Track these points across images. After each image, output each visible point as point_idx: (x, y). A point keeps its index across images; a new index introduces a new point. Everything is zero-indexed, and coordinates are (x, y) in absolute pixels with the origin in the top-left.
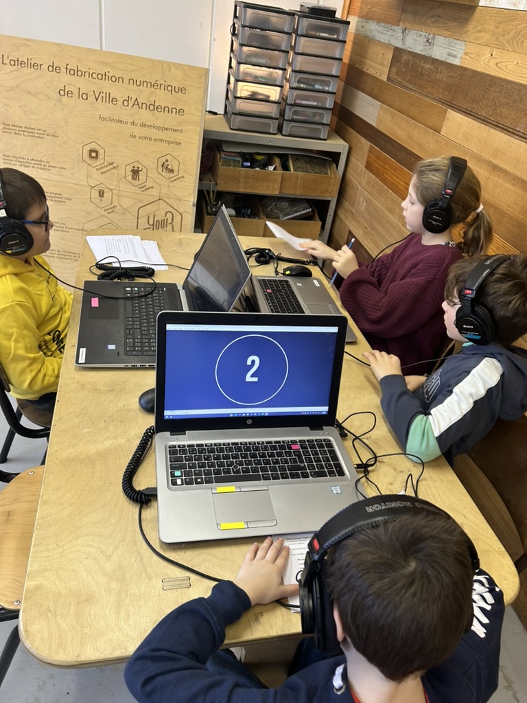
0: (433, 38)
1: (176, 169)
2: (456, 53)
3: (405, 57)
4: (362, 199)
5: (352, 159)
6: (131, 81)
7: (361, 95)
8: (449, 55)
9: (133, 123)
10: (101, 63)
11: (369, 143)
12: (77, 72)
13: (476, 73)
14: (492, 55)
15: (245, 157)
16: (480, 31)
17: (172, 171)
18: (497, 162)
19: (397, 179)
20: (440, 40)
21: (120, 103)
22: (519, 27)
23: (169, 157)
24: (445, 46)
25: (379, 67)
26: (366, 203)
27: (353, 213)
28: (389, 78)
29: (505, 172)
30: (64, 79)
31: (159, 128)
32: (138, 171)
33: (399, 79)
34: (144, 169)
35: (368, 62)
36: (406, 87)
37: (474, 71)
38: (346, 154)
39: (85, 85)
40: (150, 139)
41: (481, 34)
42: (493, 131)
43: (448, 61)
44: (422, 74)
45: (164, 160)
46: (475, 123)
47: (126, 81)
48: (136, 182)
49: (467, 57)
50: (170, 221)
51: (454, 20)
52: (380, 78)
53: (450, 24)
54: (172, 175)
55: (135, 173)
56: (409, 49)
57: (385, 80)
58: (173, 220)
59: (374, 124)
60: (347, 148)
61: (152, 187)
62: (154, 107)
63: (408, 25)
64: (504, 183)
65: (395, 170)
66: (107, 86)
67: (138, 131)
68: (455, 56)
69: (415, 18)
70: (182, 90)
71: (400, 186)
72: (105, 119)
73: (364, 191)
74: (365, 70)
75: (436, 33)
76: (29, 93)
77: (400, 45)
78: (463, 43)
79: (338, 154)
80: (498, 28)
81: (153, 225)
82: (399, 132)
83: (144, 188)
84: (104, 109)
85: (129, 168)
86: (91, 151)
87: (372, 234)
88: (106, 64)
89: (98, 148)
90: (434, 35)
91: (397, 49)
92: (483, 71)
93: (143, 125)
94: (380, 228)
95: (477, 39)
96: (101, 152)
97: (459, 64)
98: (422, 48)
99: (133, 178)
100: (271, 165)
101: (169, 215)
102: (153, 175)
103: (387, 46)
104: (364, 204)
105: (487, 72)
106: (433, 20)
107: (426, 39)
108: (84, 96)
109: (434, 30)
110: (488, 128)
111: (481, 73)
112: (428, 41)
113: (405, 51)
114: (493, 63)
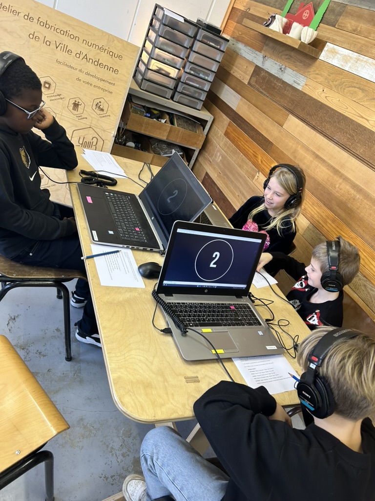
0: (285, 69)
1: (105, 109)
2: (299, 82)
3: (263, 74)
4: (219, 154)
5: (214, 127)
6: (85, 42)
7: (226, 87)
8: (295, 82)
9: (81, 71)
10: (65, 23)
11: (229, 120)
12: (45, 25)
13: (311, 98)
14: (323, 91)
15: (149, 110)
16: (317, 74)
17: (102, 110)
18: (319, 154)
19: (248, 148)
20: (289, 71)
21: (74, 54)
22: (343, 80)
23: (102, 100)
24: (292, 75)
25: (242, 73)
26: (222, 157)
27: (210, 162)
28: (249, 83)
29: (324, 161)
30: (35, 27)
31: (98, 78)
32: (78, 105)
33: (257, 86)
34: (83, 105)
35: (234, 67)
36: (261, 92)
37: (311, 97)
38: (211, 123)
39: (50, 35)
40: (91, 85)
41: (318, 76)
42: (318, 135)
43: (293, 85)
44: (274, 88)
45: (98, 101)
46: (307, 127)
47: (81, 41)
48: (75, 112)
49: (307, 87)
50: (94, 144)
51: (301, 62)
52: (243, 81)
53: (298, 63)
54: (102, 113)
55: (76, 105)
56: (266, 70)
57: (247, 83)
58: (97, 143)
59: (234, 109)
60: (212, 119)
61: (86, 118)
62: (98, 64)
63: (268, 54)
64: (322, 167)
65: (246, 141)
66: (66, 40)
67: (83, 77)
68: (299, 84)
69: (273, 52)
70: (120, 57)
71: (249, 153)
72: (60, 63)
73: (221, 149)
74: (232, 72)
75: (287, 66)
76: (6, 30)
77: (260, 65)
78: (305, 78)
79: (206, 121)
80: (329, 76)
81: (82, 144)
82: (253, 118)
83: (80, 117)
84: (61, 55)
85: (72, 101)
86: (46, 83)
87: (224, 178)
88: (69, 25)
89: (51, 82)
90: (286, 66)
91: (257, 67)
92: (316, 98)
93: (87, 74)
94: (231, 176)
95: (315, 78)
96: (53, 85)
97: (301, 89)
98: (276, 72)
99: (73, 109)
100: (163, 119)
101: (95, 140)
102: (87, 109)
103: (251, 63)
104: (220, 158)
105: (319, 100)
106: (287, 57)
107: (279, 67)
108: (48, 43)
109: (287, 64)
110: (315, 132)
111: (315, 99)
112: (281, 69)
113: (263, 70)
114: (323, 95)
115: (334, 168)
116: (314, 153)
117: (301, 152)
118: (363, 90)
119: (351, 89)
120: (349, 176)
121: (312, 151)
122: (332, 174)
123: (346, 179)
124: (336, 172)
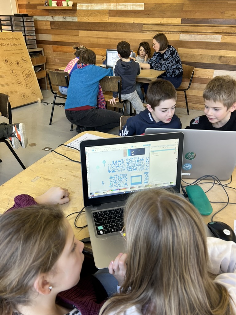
0: (65, 17)
1: (26, 60)
3: (56, 23)
7: (39, 34)
9: (12, 50)
13: (83, 22)
16: (80, 14)
17: (25, 60)
18: (98, 36)
20: (67, 17)
21: (7, 45)
22: (90, 13)
24: (70, 18)
25: (45, 26)
27: (54, 64)
28: (51, 28)
31: (18, 50)
33: (57, 28)
35: (38, 26)
40: (17, 53)
43: (73, 21)
44: (65, 25)
45: (22, 58)
47: (6, 39)
48: (19, 66)
49: (79, 20)
51: (71, 13)
52: (47, 29)
53: (70, 14)
54: (25, 62)
55: (18, 63)
56: (57, 21)
59: (51, 40)
60: (43, 49)
61: (23, 66)
62: (15, 45)
63: (53, 15)
66: (2, 42)
67: (14, 52)
68: (75, 20)
69: (55, 14)
70: (19, 39)
72: (5, 51)
73: (56, 57)
74: (38, 28)
78: (76, 17)
79: (42, 51)
80: (85, 13)
82: (63, 39)
83: (21, 67)
84: (4, 48)
85: (16, 63)
86: (6, 60)
91: (51, 21)
93: (14, 50)
95: (80, 16)
96: (8, 60)
97: (77, 21)
98: (62, 20)
101: (29, 73)
102: (21, 63)
103: (47, 21)
104: (58, 60)
105: (87, 21)
106: (63, 13)
109: (65, 15)
110: (92, 31)
111: (85, 22)
112: (63, 18)
113: (55, 21)
114: (87, 19)
115: (106, 38)
116: (96, 37)
117: (92, 39)
118: (99, 13)
119: (95, 14)
120: (111, 37)
121: (95, 37)
122: (106, 40)
123: (111, 38)
124: (107, 38)
